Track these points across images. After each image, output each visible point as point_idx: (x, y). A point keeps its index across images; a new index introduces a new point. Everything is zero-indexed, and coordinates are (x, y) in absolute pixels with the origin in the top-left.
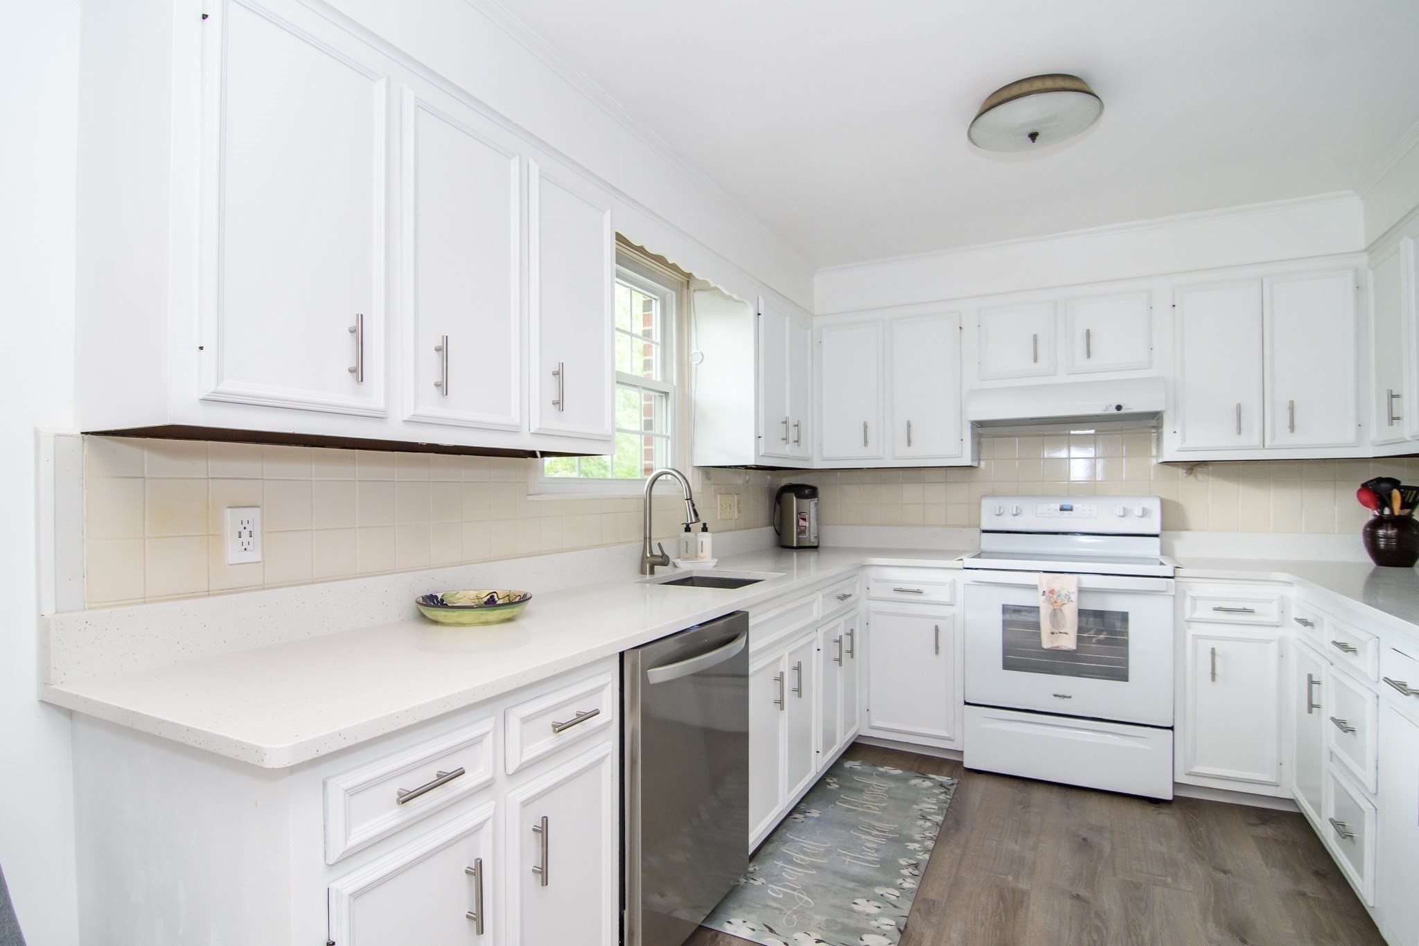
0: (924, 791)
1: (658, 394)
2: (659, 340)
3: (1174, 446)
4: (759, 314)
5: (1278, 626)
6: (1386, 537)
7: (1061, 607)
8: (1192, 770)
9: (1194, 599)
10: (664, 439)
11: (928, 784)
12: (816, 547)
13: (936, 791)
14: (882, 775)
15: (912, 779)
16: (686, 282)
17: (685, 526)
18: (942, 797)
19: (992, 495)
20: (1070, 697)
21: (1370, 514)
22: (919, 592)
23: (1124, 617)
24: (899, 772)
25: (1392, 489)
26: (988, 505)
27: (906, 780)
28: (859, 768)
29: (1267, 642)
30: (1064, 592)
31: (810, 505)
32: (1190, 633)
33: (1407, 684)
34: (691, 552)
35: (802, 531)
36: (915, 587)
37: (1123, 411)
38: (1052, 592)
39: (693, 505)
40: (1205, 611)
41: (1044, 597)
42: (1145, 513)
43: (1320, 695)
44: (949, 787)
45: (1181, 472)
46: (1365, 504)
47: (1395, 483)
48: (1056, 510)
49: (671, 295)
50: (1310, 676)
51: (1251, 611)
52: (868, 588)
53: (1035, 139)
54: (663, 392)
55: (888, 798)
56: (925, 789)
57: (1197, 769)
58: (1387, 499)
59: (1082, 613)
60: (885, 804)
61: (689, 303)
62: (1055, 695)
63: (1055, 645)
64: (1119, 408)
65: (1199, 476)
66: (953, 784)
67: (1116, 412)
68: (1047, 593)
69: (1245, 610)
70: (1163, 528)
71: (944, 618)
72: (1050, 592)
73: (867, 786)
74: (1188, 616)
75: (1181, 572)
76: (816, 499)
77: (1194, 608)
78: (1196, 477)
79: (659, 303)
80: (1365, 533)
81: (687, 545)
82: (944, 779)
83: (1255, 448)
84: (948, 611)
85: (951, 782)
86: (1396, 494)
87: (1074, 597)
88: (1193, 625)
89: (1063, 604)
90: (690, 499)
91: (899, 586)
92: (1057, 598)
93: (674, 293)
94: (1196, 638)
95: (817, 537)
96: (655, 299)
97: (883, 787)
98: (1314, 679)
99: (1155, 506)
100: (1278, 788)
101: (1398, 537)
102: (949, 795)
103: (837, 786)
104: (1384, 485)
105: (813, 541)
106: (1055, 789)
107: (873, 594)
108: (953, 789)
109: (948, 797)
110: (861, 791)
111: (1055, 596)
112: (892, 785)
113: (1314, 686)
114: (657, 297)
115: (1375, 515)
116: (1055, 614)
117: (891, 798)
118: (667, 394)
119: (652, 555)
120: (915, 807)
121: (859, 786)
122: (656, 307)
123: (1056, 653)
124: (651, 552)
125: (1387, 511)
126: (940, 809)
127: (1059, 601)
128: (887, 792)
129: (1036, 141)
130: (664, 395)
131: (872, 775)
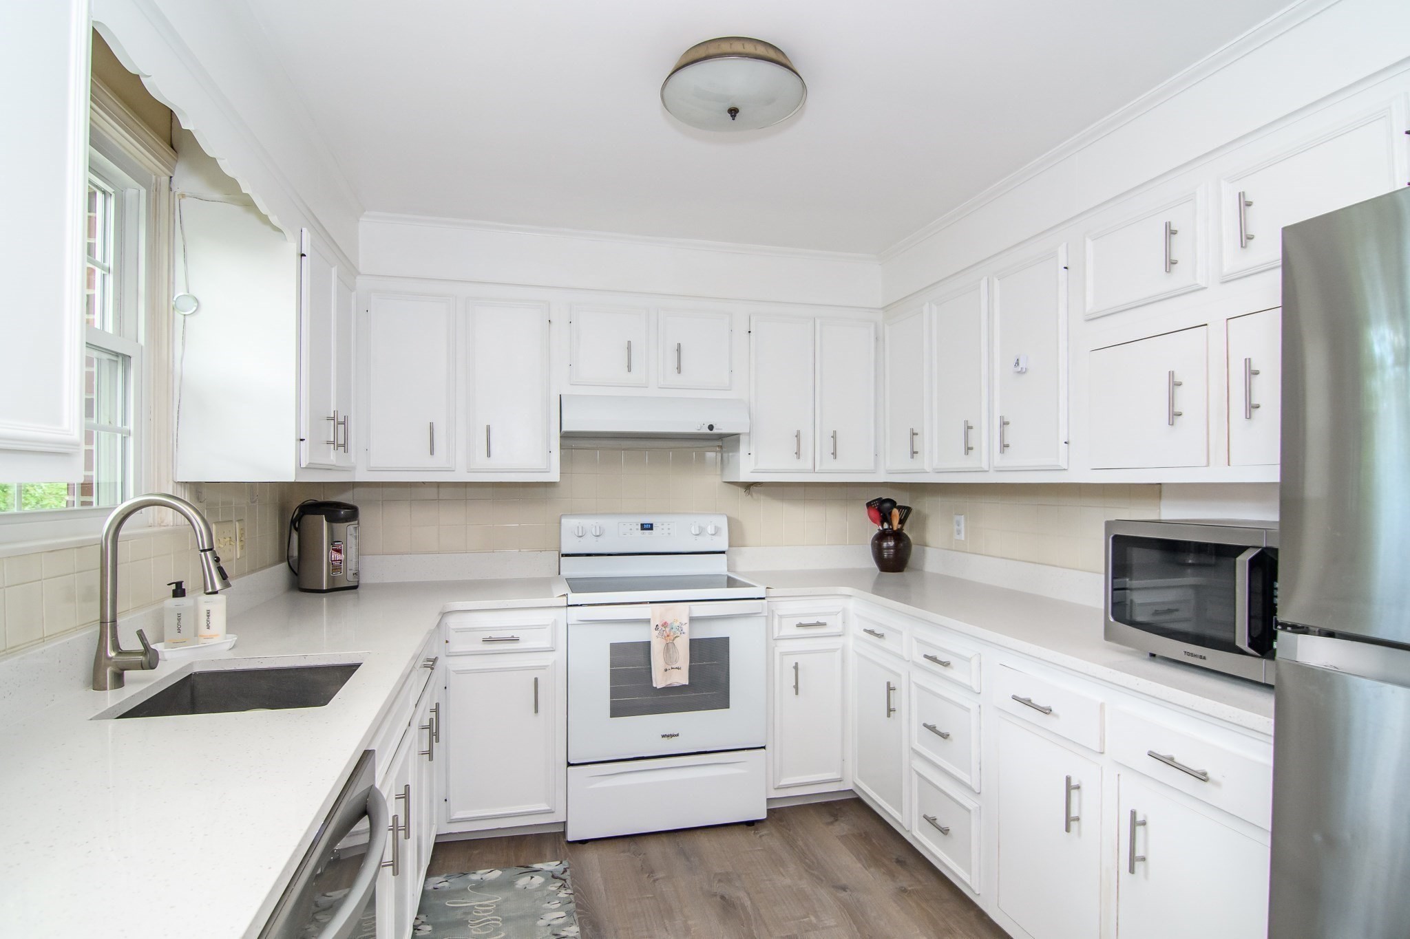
0: (539, 894)
1: (105, 356)
2: (110, 262)
3: (747, 467)
4: (303, 255)
5: (840, 635)
6: (888, 548)
7: (673, 640)
8: (781, 784)
9: (781, 617)
10: (119, 436)
11: (538, 880)
12: (355, 587)
13: (553, 888)
14: (480, 886)
15: (518, 879)
16: (168, 178)
17: (174, 587)
18: (563, 894)
19: (573, 513)
20: (678, 735)
21: (875, 529)
22: (514, 640)
23: (726, 641)
24: (497, 874)
25: (892, 509)
26: (569, 524)
27: (511, 883)
28: (446, 884)
29: (834, 650)
30: (677, 624)
31: (347, 530)
32: (778, 651)
33: (1032, 699)
34: (184, 630)
35: (335, 567)
36: (508, 634)
37: (715, 431)
38: (665, 625)
39: (217, 560)
40: (789, 629)
41: (658, 632)
42: (717, 532)
43: (899, 700)
44: (562, 876)
45: (741, 491)
46: (874, 521)
47: (893, 503)
48: (637, 529)
49: (136, 193)
50: (888, 684)
51: (824, 624)
52: (447, 642)
53: (735, 116)
54: (117, 355)
55: (502, 921)
56: (537, 890)
57: (784, 782)
58: (888, 515)
59: (694, 643)
60: (503, 935)
61: (171, 212)
62: (663, 736)
63: (668, 683)
64: (711, 427)
65: (754, 495)
66: (565, 871)
67: (708, 431)
68: (660, 627)
69: (819, 624)
70: (730, 546)
71: (543, 668)
72: (663, 626)
73: (468, 911)
74: (776, 636)
75: (772, 592)
76: (356, 522)
77: (780, 628)
78: (752, 495)
79: (112, 203)
80: (873, 544)
81: (179, 620)
82: (552, 866)
83: (807, 472)
84: (547, 659)
85: (561, 868)
86: (895, 512)
87: (686, 628)
88: (780, 643)
89: (676, 637)
90: (211, 550)
91: (487, 635)
92: (670, 631)
93: (143, 191)
94: (783, 654)
95: (356, 574)
96: (104, 192)
97: (487, 906)
98: (891, 686)
99: (723, 523)
100: (842, 782)
101: (896, 546)
102: (569, 888)
103: (429, 928)
104: (887, 505)
105: (351, 581)
106: (664, 838)
107: (455, 647)
108: (567, 876)
109: (569, 891)
110: (462, 924)
111: (667, 629)
112: (499, 897)
113: (891, 691)
114: (109, 189)
115: (879, 529)
116: (669, 648)
117: (505, 920)
118: (126, 358)
119: (120, 652)
120: (540, 923)
121: (459, 915)
122: (106, 210)
123: (669, 690)
124: (116, 647)
125: (886, 526)
126: (569, 914)
127: (672, 634)
128: (497, 911)
129: (736, 118)
130: (120, 359)
131: (466, 889)
